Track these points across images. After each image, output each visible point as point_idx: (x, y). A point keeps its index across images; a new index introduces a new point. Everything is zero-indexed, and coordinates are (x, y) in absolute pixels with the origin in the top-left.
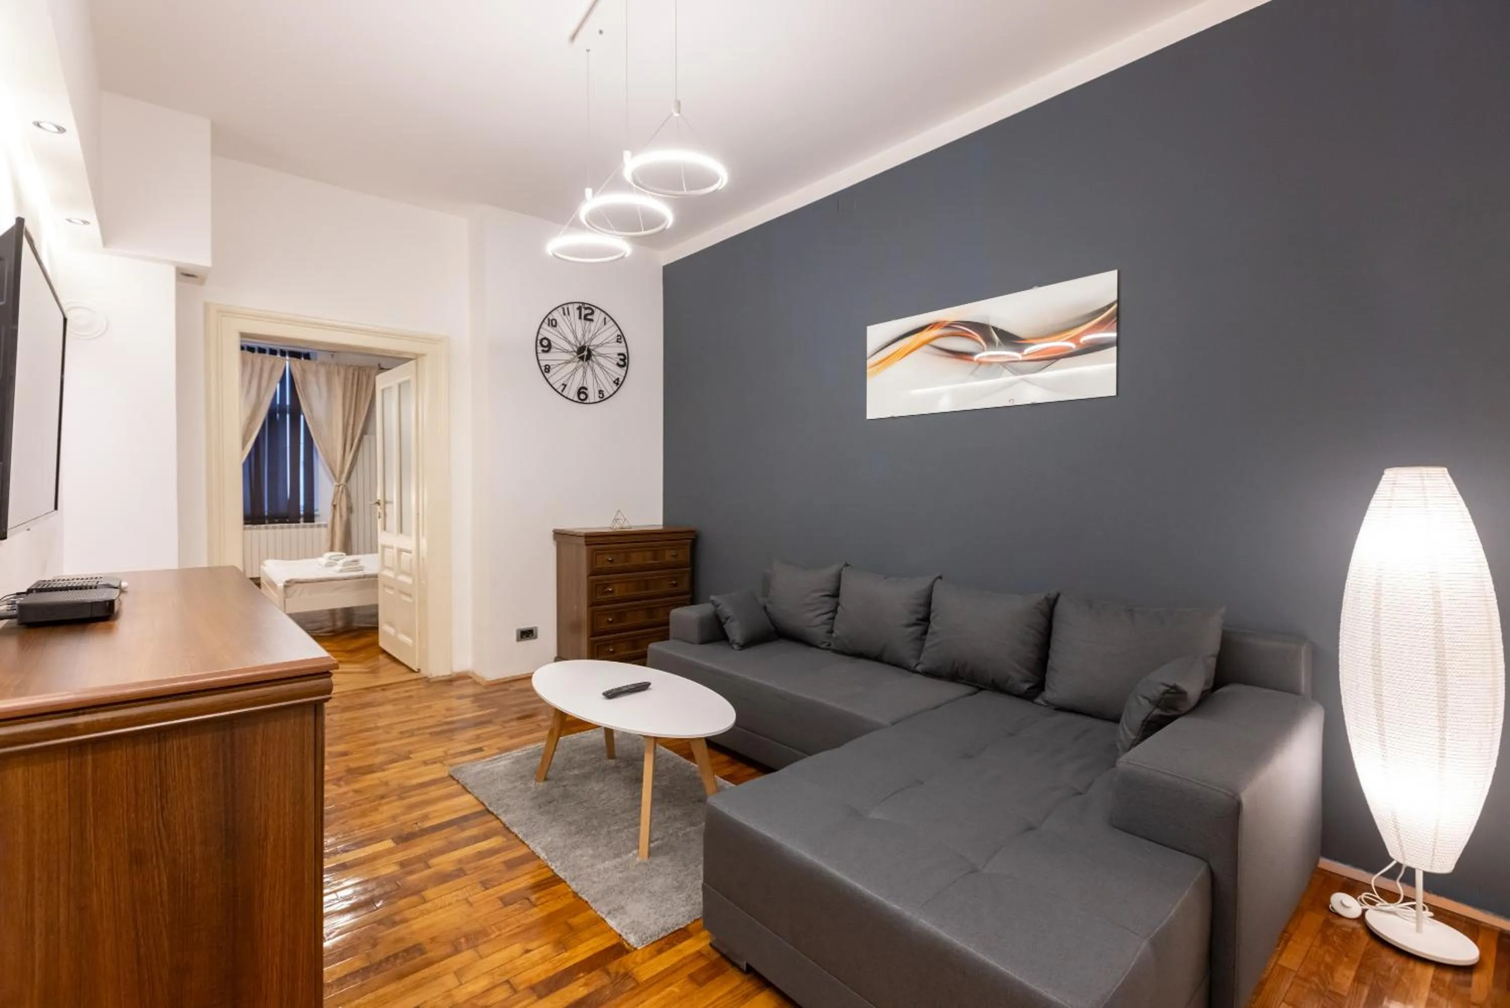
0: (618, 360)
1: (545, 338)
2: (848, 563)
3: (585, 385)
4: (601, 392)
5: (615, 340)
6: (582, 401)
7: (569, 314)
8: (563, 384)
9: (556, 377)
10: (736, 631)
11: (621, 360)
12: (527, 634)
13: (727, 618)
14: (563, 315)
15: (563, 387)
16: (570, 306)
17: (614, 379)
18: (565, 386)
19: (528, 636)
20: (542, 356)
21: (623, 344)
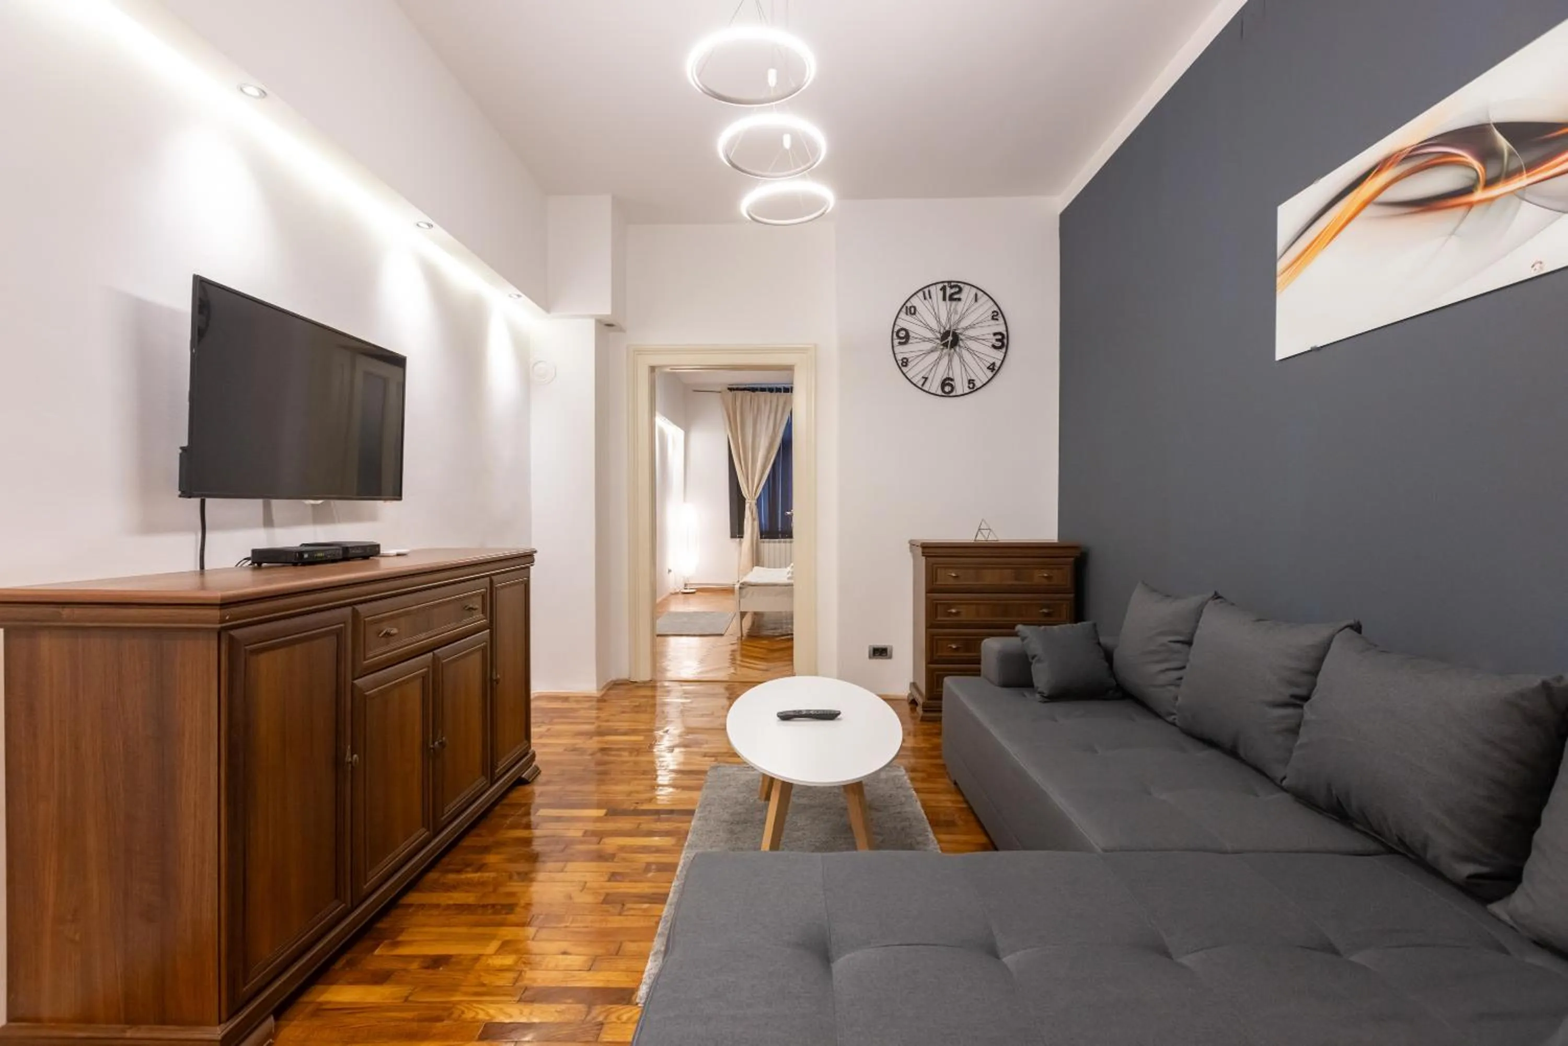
0: (994, 341)
1: (902, 329)
2: (1220, 593)
3: (951, 376)
4: (971, 381)
5: (990, 318)
6: (947, 395)
7: (930, 297)
8: (923, 378)
9: (916, 371)
10: (1042, 676)
11: (997, 340)
12: (880, 652)
13: (1033, 658)
14: (923, 299)
15: (924, 380)
16: (932, 289)
17: (988, 365)
18: (926, 379)
19: (880, 655)
20: (899, 349)
21: (1001, 320)
